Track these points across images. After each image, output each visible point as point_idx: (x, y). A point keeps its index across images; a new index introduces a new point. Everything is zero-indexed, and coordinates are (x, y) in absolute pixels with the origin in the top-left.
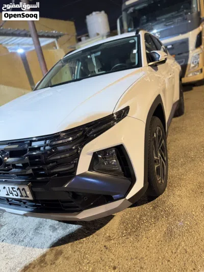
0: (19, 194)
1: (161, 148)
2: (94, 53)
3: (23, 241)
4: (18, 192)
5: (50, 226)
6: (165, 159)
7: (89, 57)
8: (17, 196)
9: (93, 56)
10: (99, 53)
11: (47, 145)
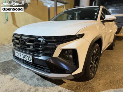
0: (28, 59)
1: (96, 59)
2: (78, 11)
3: (24, 80)
4: (28, 58)
5: (37, 78)
6: (97, 65)
7: (75, 12)
8: (27, 59)
9: (77, 13)
10: (80, 12)
11: (44, 41)
